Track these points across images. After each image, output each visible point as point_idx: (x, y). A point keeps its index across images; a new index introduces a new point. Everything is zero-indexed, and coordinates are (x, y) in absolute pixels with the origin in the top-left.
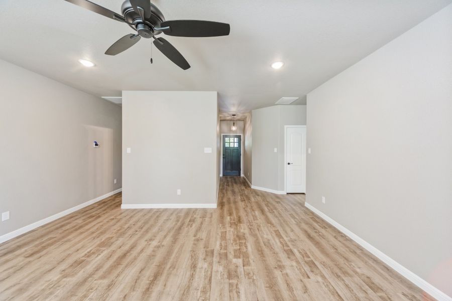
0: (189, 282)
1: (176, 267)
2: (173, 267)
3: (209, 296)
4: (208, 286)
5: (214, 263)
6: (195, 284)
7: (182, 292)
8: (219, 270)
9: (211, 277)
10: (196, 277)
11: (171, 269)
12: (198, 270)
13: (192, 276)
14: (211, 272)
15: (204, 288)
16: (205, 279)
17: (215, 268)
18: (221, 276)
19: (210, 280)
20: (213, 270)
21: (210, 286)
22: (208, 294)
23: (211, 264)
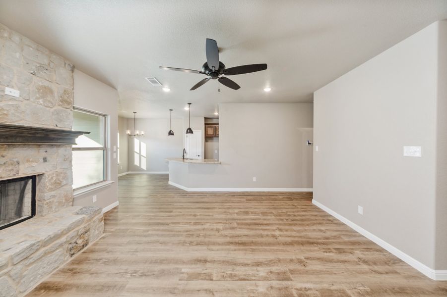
0: (240, 264)
1: (253, 253)
2: (253, 250)
3: (227, 280)
4: (237, 278)
5: (269, 282)
6: (238, 268)
7: (230, 261)
8: (259, 288)
9: (248, 280)
10: (247, 268)
11: (251, 250)
12: (255, 268)
13: (246, 265)
14: (254, 280)
15: (235, 276)
16: (245, 275)
17: (260, 283)
18: (251, 289)
19: (244, 280)
20: (258, 282)
21: (237, 280)
22: (229, 279)
23: (265, 279)
